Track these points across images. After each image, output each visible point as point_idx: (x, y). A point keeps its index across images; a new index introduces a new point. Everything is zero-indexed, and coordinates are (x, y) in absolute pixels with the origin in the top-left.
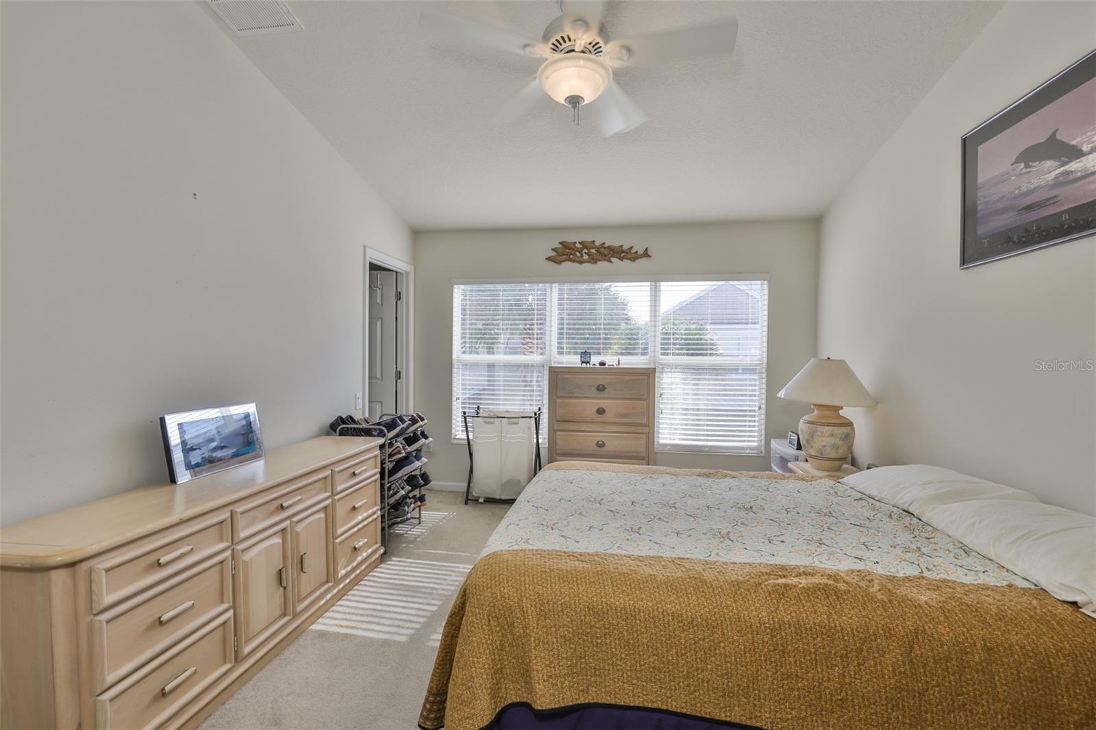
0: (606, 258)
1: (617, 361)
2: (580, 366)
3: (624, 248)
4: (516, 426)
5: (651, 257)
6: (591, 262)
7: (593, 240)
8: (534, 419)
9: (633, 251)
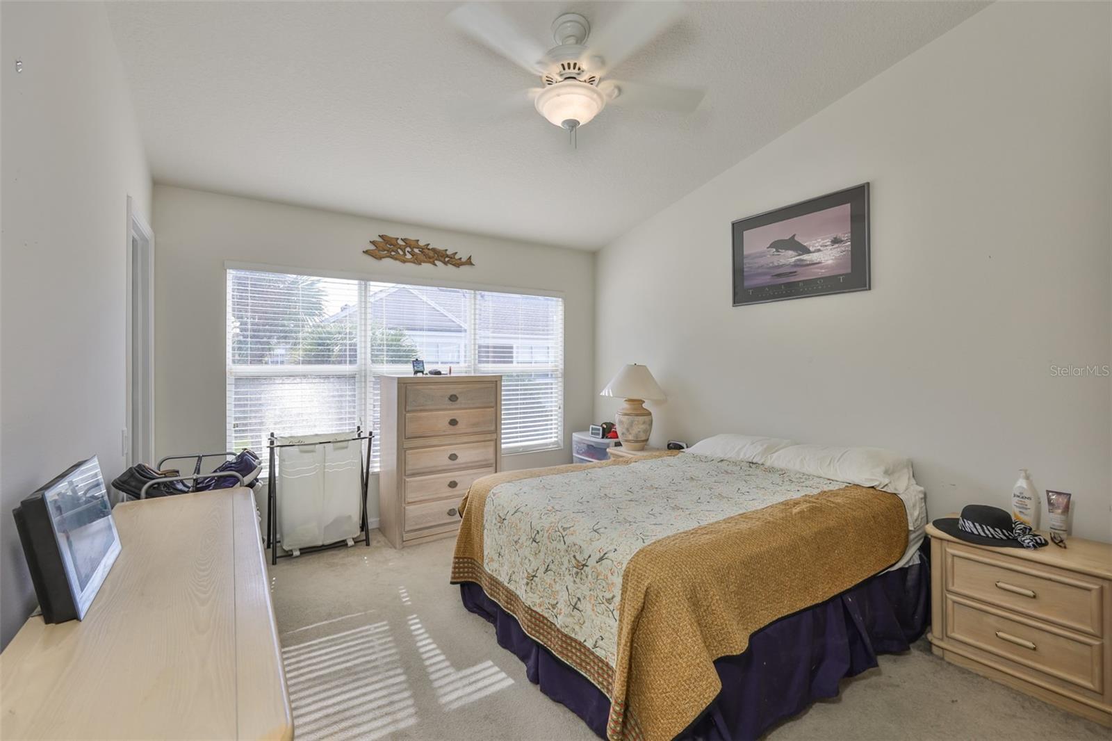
0: (431, 260)
1: (448, 370)
2: (412, 375)
3: (448, 253)
4: (345, 450)
5: (474, 265)
6: (414, 263)
7: (417, 239)
8: (368, 439)
9: (457, 257)
